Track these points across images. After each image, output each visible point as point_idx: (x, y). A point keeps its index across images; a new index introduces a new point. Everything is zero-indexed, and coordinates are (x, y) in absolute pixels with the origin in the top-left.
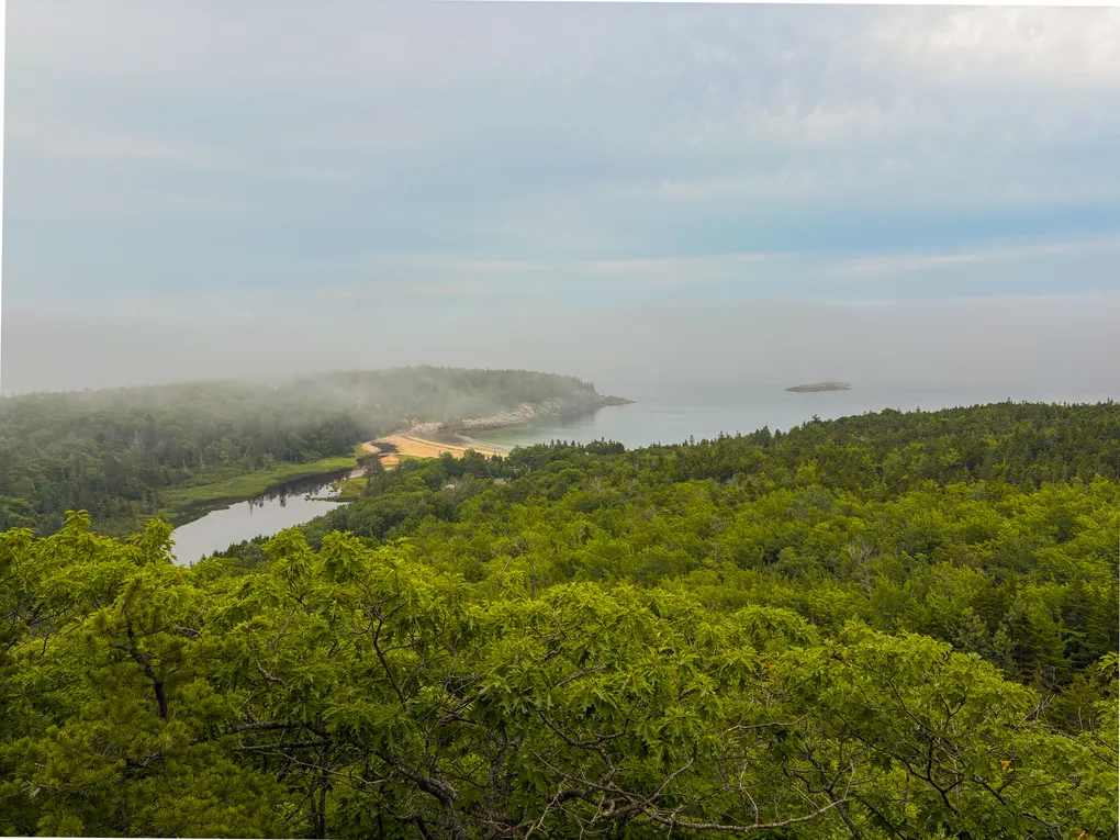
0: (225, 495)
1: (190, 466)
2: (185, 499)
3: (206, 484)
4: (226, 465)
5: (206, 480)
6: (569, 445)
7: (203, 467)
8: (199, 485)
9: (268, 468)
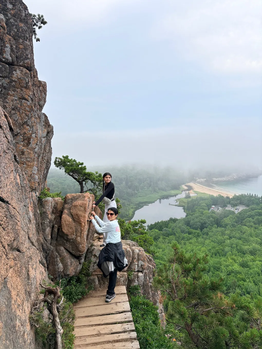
0: (147, 201)
1: (137, 190)
2: (137, 201)
3: (142, 197)
4: (146, 191)
5: (141, 195)
6: (254, 195)
7: (140, 191)
8: (140, 197)
9: (157, 192)
